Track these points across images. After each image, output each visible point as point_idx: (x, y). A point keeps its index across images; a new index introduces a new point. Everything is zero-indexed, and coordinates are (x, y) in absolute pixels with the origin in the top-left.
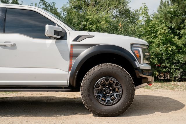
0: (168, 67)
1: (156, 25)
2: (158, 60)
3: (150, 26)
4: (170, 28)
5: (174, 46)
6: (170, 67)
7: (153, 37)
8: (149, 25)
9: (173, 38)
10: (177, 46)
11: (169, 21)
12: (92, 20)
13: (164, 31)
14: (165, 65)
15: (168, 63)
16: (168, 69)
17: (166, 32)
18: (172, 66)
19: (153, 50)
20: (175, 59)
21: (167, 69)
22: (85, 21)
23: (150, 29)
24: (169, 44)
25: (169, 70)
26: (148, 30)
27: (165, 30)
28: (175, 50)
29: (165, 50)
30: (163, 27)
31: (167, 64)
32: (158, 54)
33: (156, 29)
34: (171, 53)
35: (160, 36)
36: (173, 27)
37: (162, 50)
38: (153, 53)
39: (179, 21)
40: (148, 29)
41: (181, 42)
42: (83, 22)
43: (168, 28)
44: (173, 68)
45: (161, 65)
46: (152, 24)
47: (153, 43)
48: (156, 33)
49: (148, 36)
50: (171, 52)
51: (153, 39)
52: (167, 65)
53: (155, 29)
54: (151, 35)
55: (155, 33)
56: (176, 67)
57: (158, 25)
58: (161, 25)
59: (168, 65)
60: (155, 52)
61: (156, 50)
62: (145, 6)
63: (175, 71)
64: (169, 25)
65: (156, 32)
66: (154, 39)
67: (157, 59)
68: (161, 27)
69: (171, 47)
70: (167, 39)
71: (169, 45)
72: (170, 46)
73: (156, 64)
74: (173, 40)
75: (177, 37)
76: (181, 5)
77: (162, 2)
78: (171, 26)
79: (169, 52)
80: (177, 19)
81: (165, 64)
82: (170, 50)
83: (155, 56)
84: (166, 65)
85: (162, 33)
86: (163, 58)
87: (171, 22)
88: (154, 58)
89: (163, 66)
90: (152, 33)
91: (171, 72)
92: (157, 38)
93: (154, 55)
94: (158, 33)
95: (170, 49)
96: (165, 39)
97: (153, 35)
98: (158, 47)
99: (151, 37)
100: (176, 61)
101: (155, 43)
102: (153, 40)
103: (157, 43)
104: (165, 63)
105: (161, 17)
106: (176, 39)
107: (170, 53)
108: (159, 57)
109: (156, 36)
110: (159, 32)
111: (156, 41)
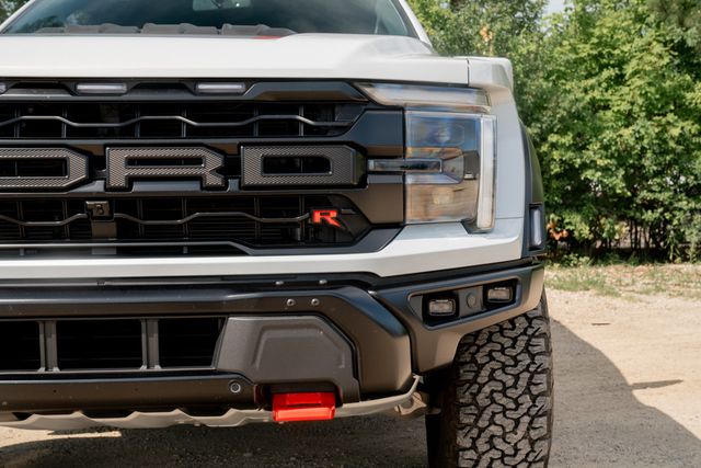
0: (662, 205)
1: (621, 35)
2: (627, 178)
3: (595, 40)
4: (681, 48)
5: (690, 122)
6: (671, 204)
7: (604, 85)
11: (674, 18)
13: (654, 59)
14: (650, 196)
15: (663, 188)
16: (662, 214)
18: (680, 200)
19: (608, 135)
20: (692, 174)
21: (660, 210)
23: (594, 52)
24: (671, 111)
25: (667, 215)
26: (589, 55)
28: (694, 135)
29: (654, 136)
31: (660, 192)
32: (628, 151)
33: (622, 52)
34: (680, 148)
35: (637, 82)
36: (690, 43)
37: (642, 138)
38: (606, 148)
40: (586, 50)
43: (672, 48)
44: (681, 209)
45: (635, 195)
46: (605, 31)
47: (607, 108)
48: (621, 69)
49: (586, 78)
50: (678, 143)
52: (661, 197)
53: (614, 49)
54: (596, 74)
55: (613, 66)
56: (693, 205)
59: (664, 196)
60: (616, 143)
61: (621, 136)
63: (691, 220)
64: (676, 33)
65: (621, 64)
66: (610, 92)
67: (622, 172)
68: (638, 42)
69: (681, 124)
70: (663, 93)
71: (671, 117)
72: (676, 121)
73: (618, 191)
74: (689, 95)
79: (672, 144)
81: (652, 191)
82: (672, 138)
83: (613, 161)
84: (657, 195)
85: (648, 68)
86: (643, 167)
88: (610, 170)
89: (643, 199)
91: (675, 222)
92: (625, 90)
93: (612, 157)
94: (629, 70)
95: (675, 132)
96: (657, 93)
97: (606, 74)
98: (627, 126)
99: (600, 85)
100: (696, 179)
101: (616, 109)
102: (607, 96)
103: (625, 107)
104: (654, 188)
107: (673, 151)
108: (632, 166)
110: (634, 63)
111: (621, 100)
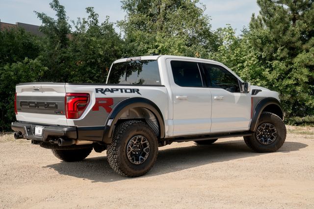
8: (234, 53)
9: (264, 70)
10: (267, 80)
12: (162, 47)
17: (255, 63)
22: (153, 48)
27: (254, 60)
30: (252, 56)
39: (271, 49)
41: (272, 77)
42: (150, 48)
51: (239, 70)
57: (246, 52)
58: (250, 52)
62: (230, 28)
75: (268, 70)
76: (273, 30)
77: (253, 19)
78: (261, 56)
80: (268, 47)
87: (261, 50)
90: (238, 63)
105: (250, 42)
106: (266, 73)
109: (243, 67)
